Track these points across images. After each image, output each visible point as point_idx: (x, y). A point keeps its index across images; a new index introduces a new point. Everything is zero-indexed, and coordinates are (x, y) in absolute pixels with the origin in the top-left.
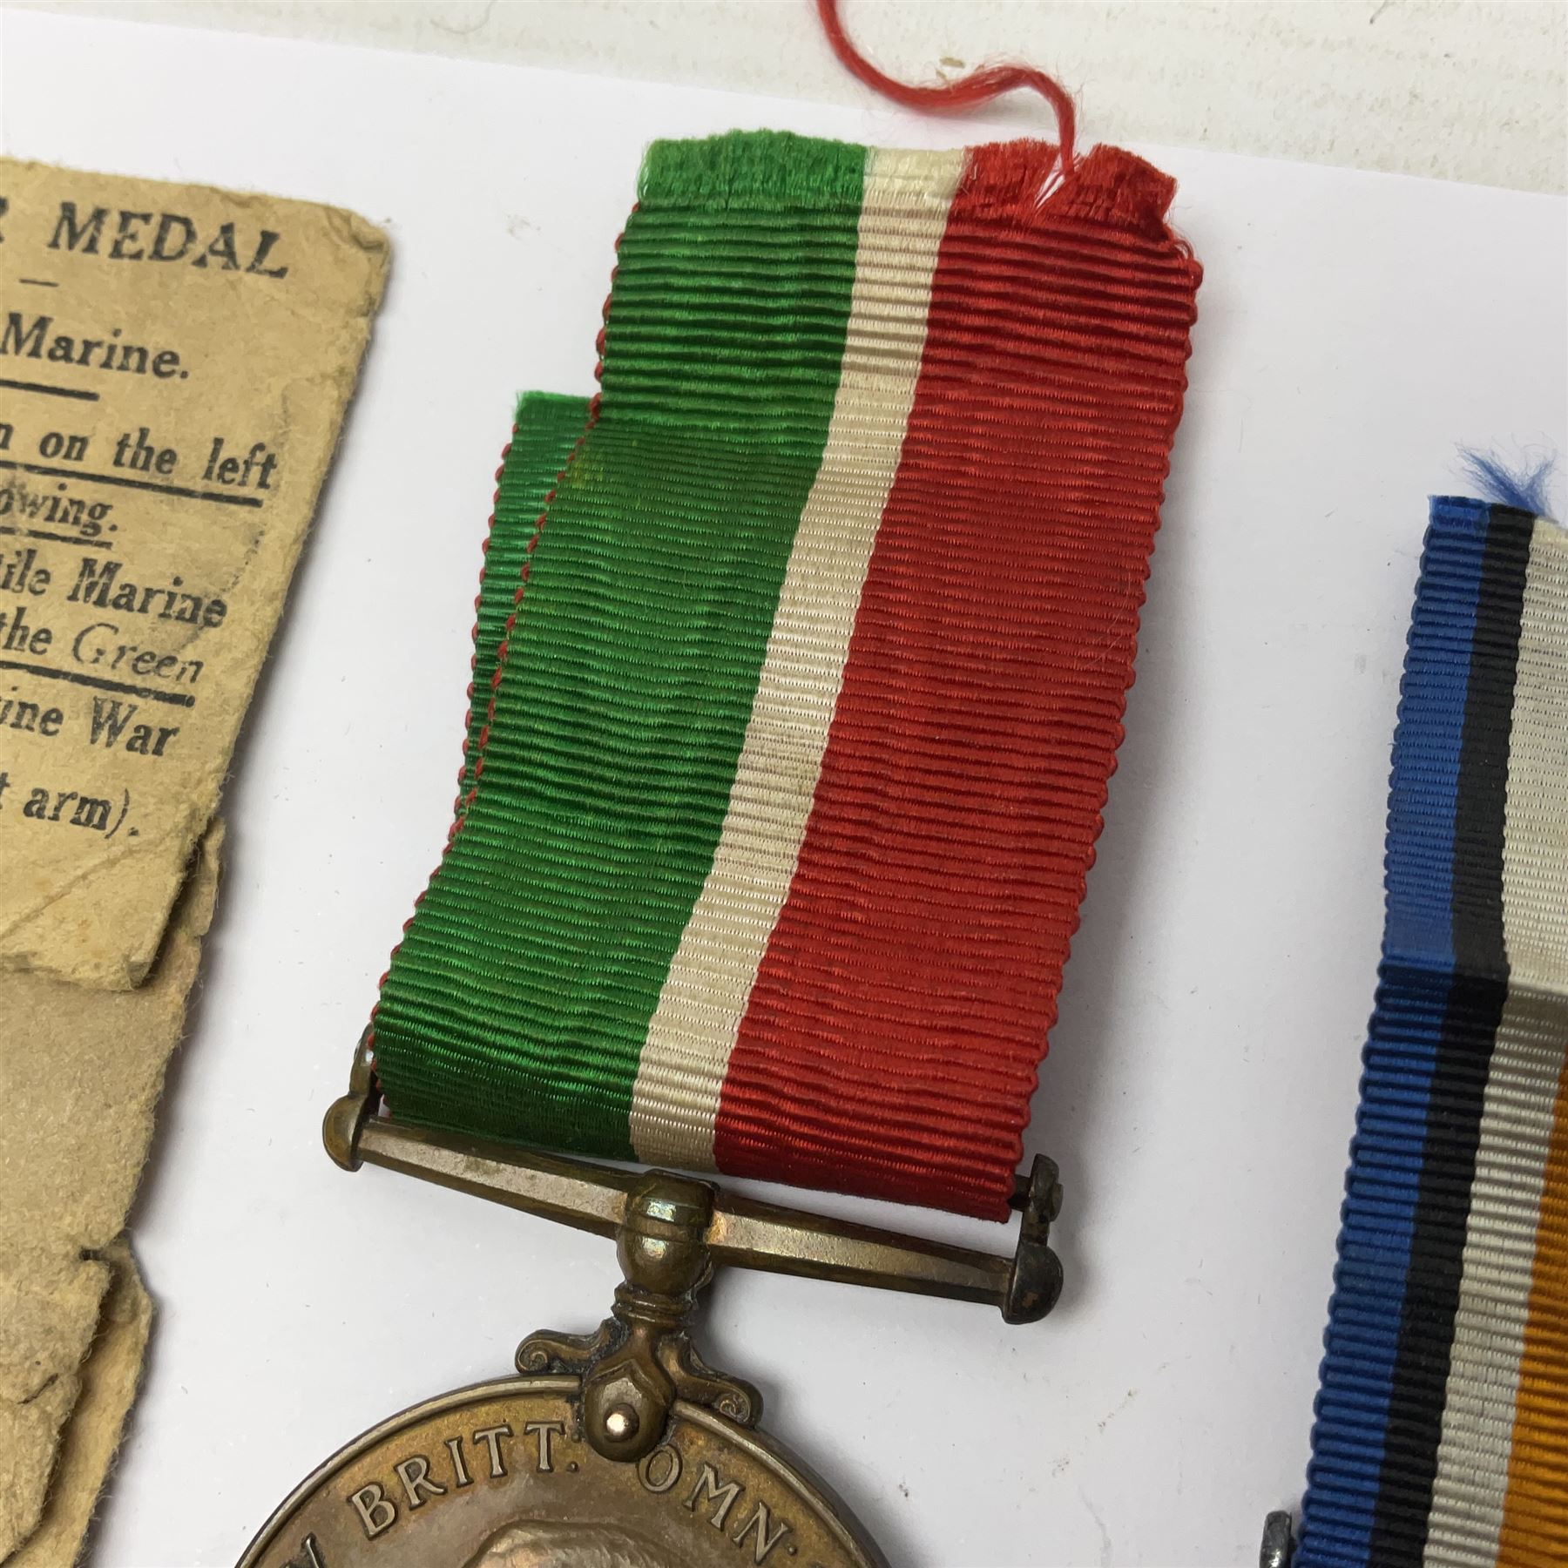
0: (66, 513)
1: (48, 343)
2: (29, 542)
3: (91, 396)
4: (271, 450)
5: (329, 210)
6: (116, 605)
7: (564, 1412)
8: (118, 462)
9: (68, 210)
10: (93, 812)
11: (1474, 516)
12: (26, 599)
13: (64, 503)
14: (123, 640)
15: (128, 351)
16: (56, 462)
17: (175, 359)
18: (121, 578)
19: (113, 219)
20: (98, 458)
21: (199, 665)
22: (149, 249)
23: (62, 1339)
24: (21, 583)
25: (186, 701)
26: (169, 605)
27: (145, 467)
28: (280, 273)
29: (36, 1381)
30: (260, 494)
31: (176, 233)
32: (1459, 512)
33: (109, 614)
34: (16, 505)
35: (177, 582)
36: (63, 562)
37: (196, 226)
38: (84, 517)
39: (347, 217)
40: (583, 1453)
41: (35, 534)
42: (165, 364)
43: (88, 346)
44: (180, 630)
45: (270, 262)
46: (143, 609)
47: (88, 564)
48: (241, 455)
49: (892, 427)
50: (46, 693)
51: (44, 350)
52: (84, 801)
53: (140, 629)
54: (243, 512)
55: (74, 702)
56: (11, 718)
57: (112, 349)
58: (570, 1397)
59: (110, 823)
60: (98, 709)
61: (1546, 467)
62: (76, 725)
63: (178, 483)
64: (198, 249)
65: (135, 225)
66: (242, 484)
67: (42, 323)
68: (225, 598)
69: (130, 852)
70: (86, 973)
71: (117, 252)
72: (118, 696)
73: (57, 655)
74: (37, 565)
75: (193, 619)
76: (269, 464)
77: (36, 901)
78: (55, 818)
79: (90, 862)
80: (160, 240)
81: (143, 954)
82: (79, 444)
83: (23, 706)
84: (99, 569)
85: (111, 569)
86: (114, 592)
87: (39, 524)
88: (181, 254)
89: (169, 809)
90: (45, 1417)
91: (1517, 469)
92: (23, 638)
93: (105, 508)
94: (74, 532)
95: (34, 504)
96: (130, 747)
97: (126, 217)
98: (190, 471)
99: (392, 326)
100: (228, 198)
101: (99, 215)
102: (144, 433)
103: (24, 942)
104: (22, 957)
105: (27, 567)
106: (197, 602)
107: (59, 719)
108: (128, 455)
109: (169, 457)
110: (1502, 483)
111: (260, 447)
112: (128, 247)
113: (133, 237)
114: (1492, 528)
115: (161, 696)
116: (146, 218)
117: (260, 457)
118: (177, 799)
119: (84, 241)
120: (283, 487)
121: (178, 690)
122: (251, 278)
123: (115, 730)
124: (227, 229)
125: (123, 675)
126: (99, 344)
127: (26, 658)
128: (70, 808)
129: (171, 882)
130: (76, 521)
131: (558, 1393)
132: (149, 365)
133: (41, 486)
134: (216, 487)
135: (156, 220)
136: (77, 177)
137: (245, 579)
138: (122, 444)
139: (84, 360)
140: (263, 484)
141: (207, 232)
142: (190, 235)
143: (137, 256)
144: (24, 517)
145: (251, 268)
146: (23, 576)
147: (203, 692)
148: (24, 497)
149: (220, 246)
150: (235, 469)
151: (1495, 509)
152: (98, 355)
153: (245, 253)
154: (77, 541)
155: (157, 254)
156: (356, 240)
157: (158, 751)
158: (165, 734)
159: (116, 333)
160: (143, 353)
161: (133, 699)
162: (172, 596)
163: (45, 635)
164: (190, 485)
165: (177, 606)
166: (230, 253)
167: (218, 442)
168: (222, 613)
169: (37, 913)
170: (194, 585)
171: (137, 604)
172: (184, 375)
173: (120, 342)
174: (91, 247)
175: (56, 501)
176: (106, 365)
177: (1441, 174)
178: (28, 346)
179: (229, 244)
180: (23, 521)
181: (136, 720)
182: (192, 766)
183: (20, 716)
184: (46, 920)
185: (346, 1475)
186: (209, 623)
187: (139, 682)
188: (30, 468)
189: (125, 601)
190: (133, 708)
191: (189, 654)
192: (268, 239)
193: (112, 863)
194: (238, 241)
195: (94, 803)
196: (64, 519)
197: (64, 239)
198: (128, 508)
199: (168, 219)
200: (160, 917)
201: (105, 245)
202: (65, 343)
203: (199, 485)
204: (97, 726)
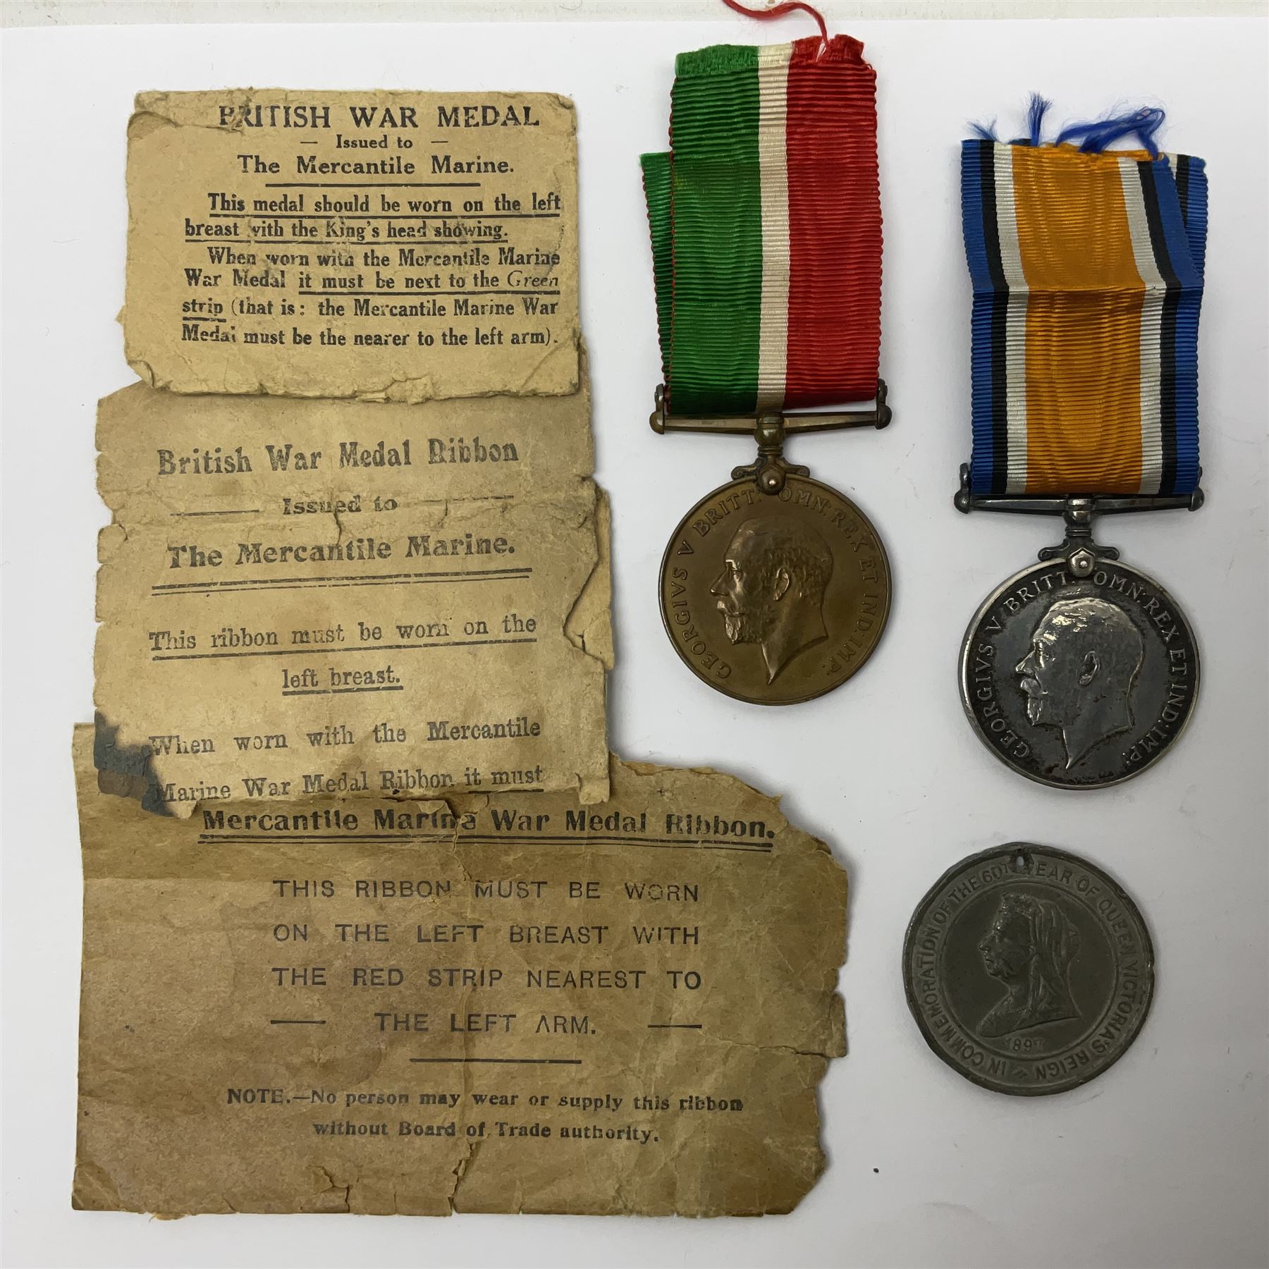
0: (485, 232)
1: (452, 167)
2: (475, 246)
3: (478, 185)
4: (555, 194)
5: (548, 94)
6: (518, 263)
7: (753, 485)
8: (497, 209)
9: (442, 110)
10: (537, 338)
11: (975, 145)
12: (482, 267)
13: (483, 229)
14: (525, 275)
15: (486, 164)
16: (473, 213)
17: (506, 165)
18: (516, 252)
19: (461, 112)
20: (489, 208)
21: (557, 279)
22: (481, 122)
23: (585, 505)
24: (478, 261)
25: (558, 293)
26: (537, 259)
27: (509, 209)
28: (537, 123)
29: (581, 520)
30: (558, 212)
31: (490, 113)
32: (970, 145)
33: (516, 267)
34: (463, 232)
35: (537, 250)
36: (492, 250)
37: (497, 109)
38: (493, 232)
39: (557, 97)
40: (761, 496)
41: (475, 242)
42: (503, 167)
43: (469, 165)
44: (545, 268)
45: (532, 120)
46: (529, 263)
47: (502, 250)
48: (546, 198)
49: (781, 146)
50: (505, 300)
51: (452, 169)
52: (532, 335)
53: (530, 270)
54: (553, 219)
55: (516, 301)
56: (495, 311)
57: (479, 164)
58: (754, 481)
59: (546, 340)
60: (525, 302)
61: (994, 122)
62: (519, 309)
63: (523, 213)
64: (502, 118)
65: (471, 112)
66: (549, 209)
67: (447, 158)
68: (557, 253)
69: (557, 348)
70: (558, 391)
71: (467, 124)
72: (531, 296)
73: (503, 285)
74: (481, 254)
75: (548, 263)
76: (557, 199)
77: (530, 371)
78: (524, 342)
79: (545, 354)
80: (484, 117)
81: (575, 380)
82: (479, 205)
83: (497, 306)
84: (506, 251)
85: (511, 250)
86: (515, 258)
87: (476, 237)
88: (495, 121)
89: (565, 331)
90: (588, 529)
91: (985, 125)
92: (487, 282)
93: (500, 228)
94: (491, 238)
95: (470, 230)
96: (542, 313)
97: (467, 110)
98: (527, 207)
99: (582, 135)
100: (506, 95)
101: (455, 110)
102: (504, 196)
103: (532, 386)
104: (533, 390)
105: (478, 255)
106: (547, 256)
107: (512, 308)
108: (500, 206)
109: (517, 203)
110: (982, 131)
111: (551, 194)
112: (471, 122)
113: (472, 117)
114: (982, 148)
115: (546, 293)
116: (476, 108)
117: (553, 197)
118: (566, 327)
119: (452, 122)
120: (566, 208)
121: (552, 289)
122: (526, 127)
123: (534, 308)
124: (511, 108)
125: (530, 287)
126: (473, 163)
127: (492, 288)
128: (528, 338)
129: (576, 354)
130: (490, 234)
131: (750, 481)
132: (496, 168)
133: (471, 223)
134: (539, 212)
135: (480, 109)
136: (441, 96)
137: (563, 244)
138: (497, 202)
139: (469, 171)
140: (557, 207)
141: (503, 112)
142: (497, 114)
143: (477, 125)
144: (469, 236)
145: (525, 124)
146: (478, 259)
147: (562, 288)
148: (465, 229)
149: (510, 116)
150: (544, 204)
151: (982, 141)
152: (474, 168)
153: (522, 118)
154: (494, 242)
155: (485, 123)
156: (563, 105)
157: (553, 312)
158: (553, 306)
159: (479, 158)
160: (493, 164)
161: (536, 296)
162: (537, 256)
163: (496, 279)
164: (528, 213)
165: (540, 259)
166: (515, 119)
167: (534, 195)
168: (558, 258)
169: (532, 375)
170: (544, 250)
171: (525, 261)
172: (512, 170)
173: (481, 161)
174: (456, 124)
175: (479, 228)
176: (479, 171)
177: (945, 18)
178: (444, 169)
179: (513, 114)
180: (469, 238)
181: (540, 303)
182: (568, 315)
183: (498, 310)
184: (535, 377)
185: (691, 521)
186: (554, 263)
187: (536, 289)
188: (463, 217)
189: (521, 260)
190: (538, 299)
191: (551, 276)
192: (527, 110)
193: (552, 353)
194: (516, 112)
195: (537, 335)
196: (485, 234)
197: (444, 122)
198: (509, 226)
199: (485, 109)
200: (576, 367)
201: (461, 122)
202: (459, 165)
203: (533, 212)
204: (527, 309)
